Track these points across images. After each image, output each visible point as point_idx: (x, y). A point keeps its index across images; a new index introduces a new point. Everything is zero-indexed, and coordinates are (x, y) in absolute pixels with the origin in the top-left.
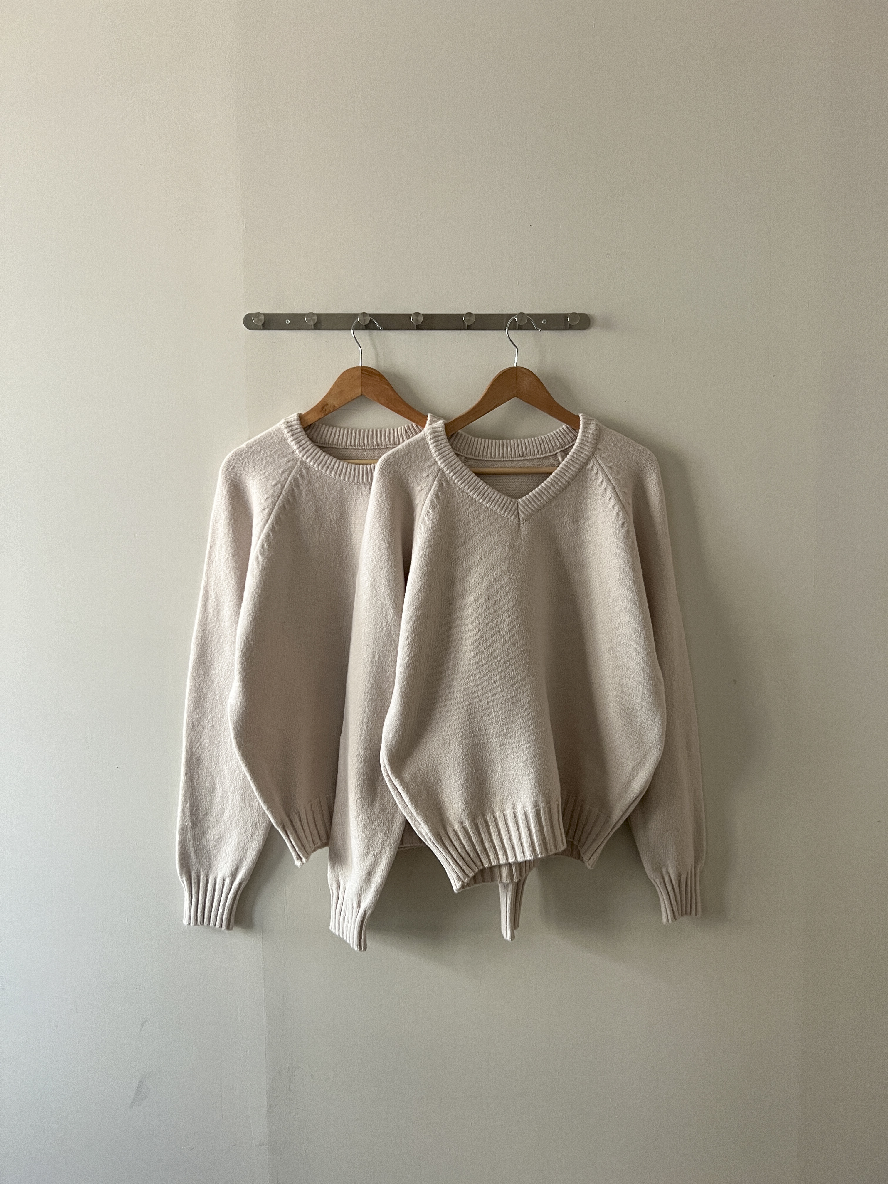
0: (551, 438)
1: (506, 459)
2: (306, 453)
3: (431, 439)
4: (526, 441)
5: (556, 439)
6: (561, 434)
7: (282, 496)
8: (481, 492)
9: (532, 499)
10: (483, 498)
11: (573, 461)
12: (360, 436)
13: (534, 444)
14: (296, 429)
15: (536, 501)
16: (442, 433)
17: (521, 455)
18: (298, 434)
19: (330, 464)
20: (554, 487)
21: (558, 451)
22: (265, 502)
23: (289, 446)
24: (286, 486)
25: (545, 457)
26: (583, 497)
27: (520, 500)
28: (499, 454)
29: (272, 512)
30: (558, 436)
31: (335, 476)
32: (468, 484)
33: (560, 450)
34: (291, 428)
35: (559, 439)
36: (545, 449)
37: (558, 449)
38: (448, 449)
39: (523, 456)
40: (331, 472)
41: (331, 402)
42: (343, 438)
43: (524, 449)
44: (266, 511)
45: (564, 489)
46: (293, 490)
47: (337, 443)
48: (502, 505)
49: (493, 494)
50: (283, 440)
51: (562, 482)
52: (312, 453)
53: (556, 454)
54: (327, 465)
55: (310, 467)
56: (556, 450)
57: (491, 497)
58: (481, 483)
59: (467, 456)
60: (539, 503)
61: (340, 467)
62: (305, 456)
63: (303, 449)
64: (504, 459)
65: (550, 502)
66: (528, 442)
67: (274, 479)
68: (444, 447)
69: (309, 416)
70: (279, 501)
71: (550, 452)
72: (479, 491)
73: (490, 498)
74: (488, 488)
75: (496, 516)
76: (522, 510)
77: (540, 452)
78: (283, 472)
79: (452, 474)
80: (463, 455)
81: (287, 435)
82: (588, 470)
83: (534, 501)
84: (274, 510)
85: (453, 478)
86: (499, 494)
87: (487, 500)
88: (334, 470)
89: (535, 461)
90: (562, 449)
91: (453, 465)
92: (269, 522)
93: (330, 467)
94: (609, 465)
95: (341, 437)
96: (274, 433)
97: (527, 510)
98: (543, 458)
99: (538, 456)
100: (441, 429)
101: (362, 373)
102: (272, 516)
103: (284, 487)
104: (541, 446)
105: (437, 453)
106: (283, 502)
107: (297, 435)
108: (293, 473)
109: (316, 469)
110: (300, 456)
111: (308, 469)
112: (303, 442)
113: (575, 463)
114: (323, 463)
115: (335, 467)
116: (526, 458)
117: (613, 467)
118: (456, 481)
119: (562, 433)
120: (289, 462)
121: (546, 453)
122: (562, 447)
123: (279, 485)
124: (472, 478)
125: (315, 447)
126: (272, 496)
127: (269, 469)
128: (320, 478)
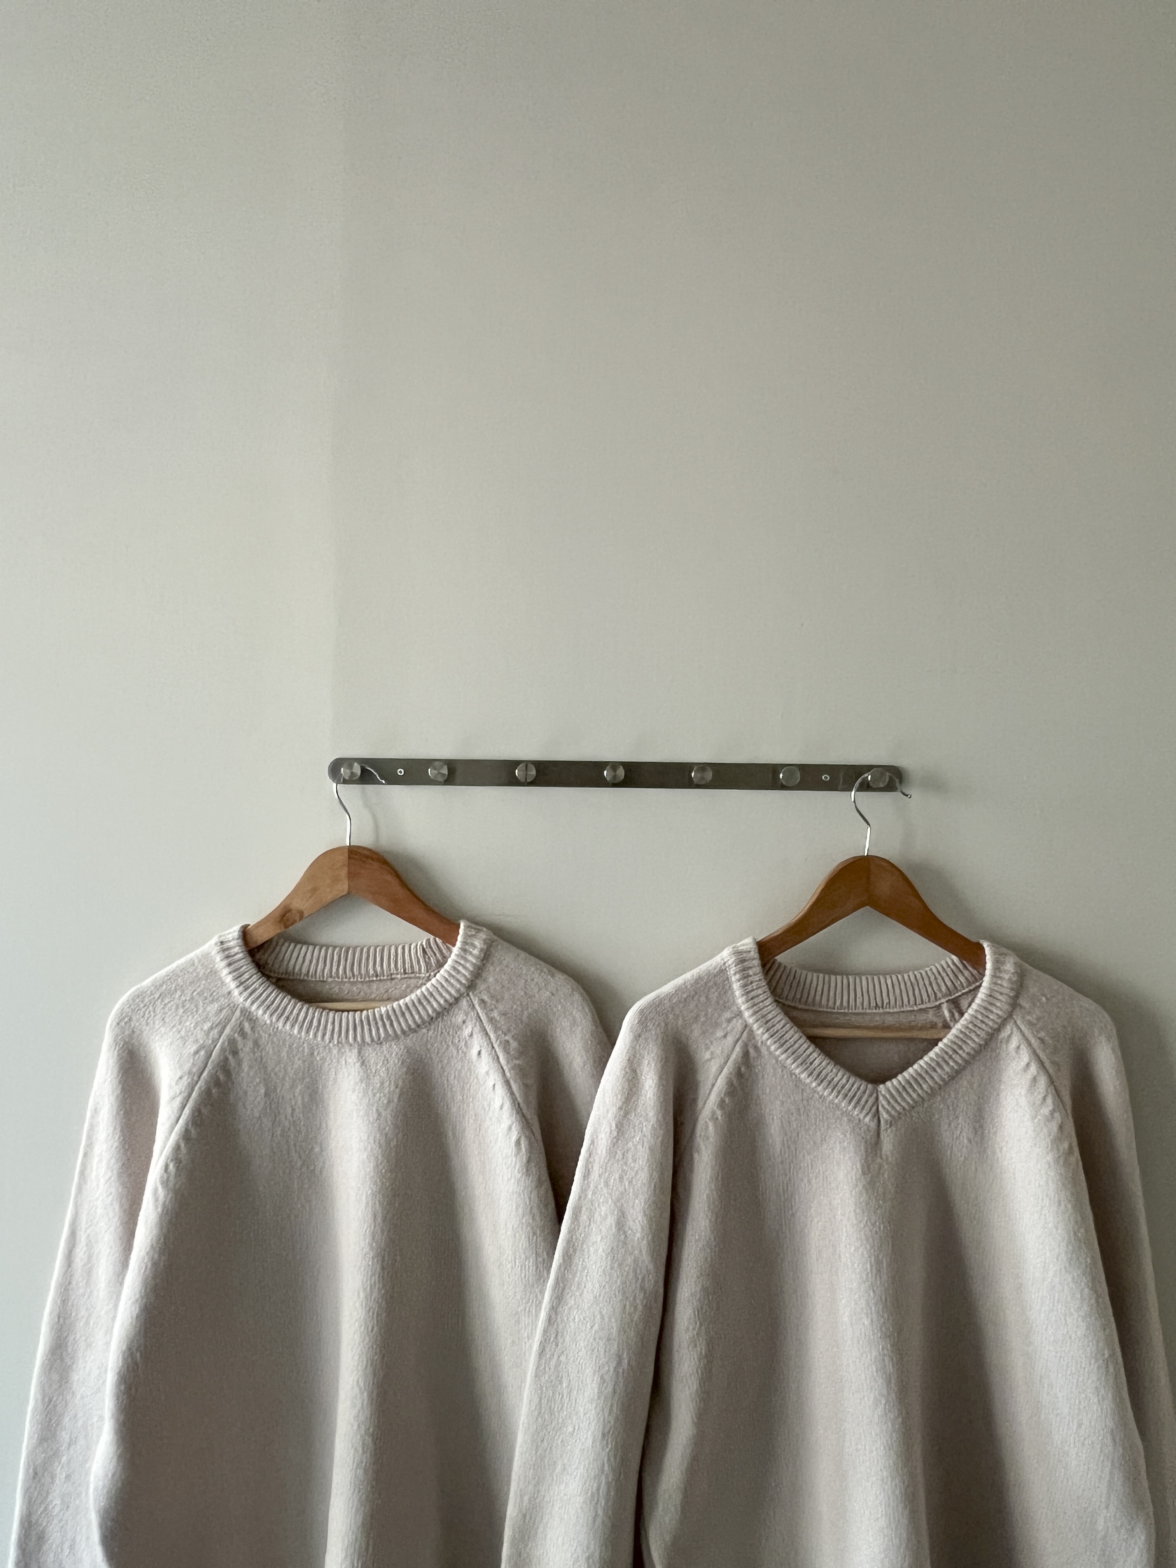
2: (251, 994)
7: (205, 1074)
12: (346, 960)
14: (235, 955)
18: (239, 963)
19: (292, 1012)
22: (176, 1084)
23: (223, 983)
24: (214, 1055)
29: (187, 1102)
31: (299, 1032)
34: (227, 953)
40: (293, 1026)
41: (295, 905)
42: (317, 965)
44: (178, 1100)
46: (226, 1059)
47: (308, 972)
50: (214, 973)
52: (261, 994)
54: (286, 1014)
55: (257, 1018)
61: (309, 1017)
62: (249, 1001)
63: (246, 988)
67: (197, 1041)
69: (258, 932)
70: (200, 1082)
78: (211, 1028)
81: (220, 964)
84: (191, 1100)
88: (298, 1023)
92: (181, 1121)
93: (291, 1018)
95: (314, 961)
96: (200, 961)
101: (349, 856)
102: (187, 1111)
103: (211, 1055)
106: (207, 1083)
107: (236, 964)
108: (227, 1030)
109: (268, 1022)
110: (241, 1000)
111: (253, 1021)
112: (246, 976)
114: (279, 1010)
115: (301, 1018)
120: (221, 1010)
123: (202, 1053)
125: (267, 984)
126: (190, 1073)
127: (188, 1023)
128: (275, 1035)
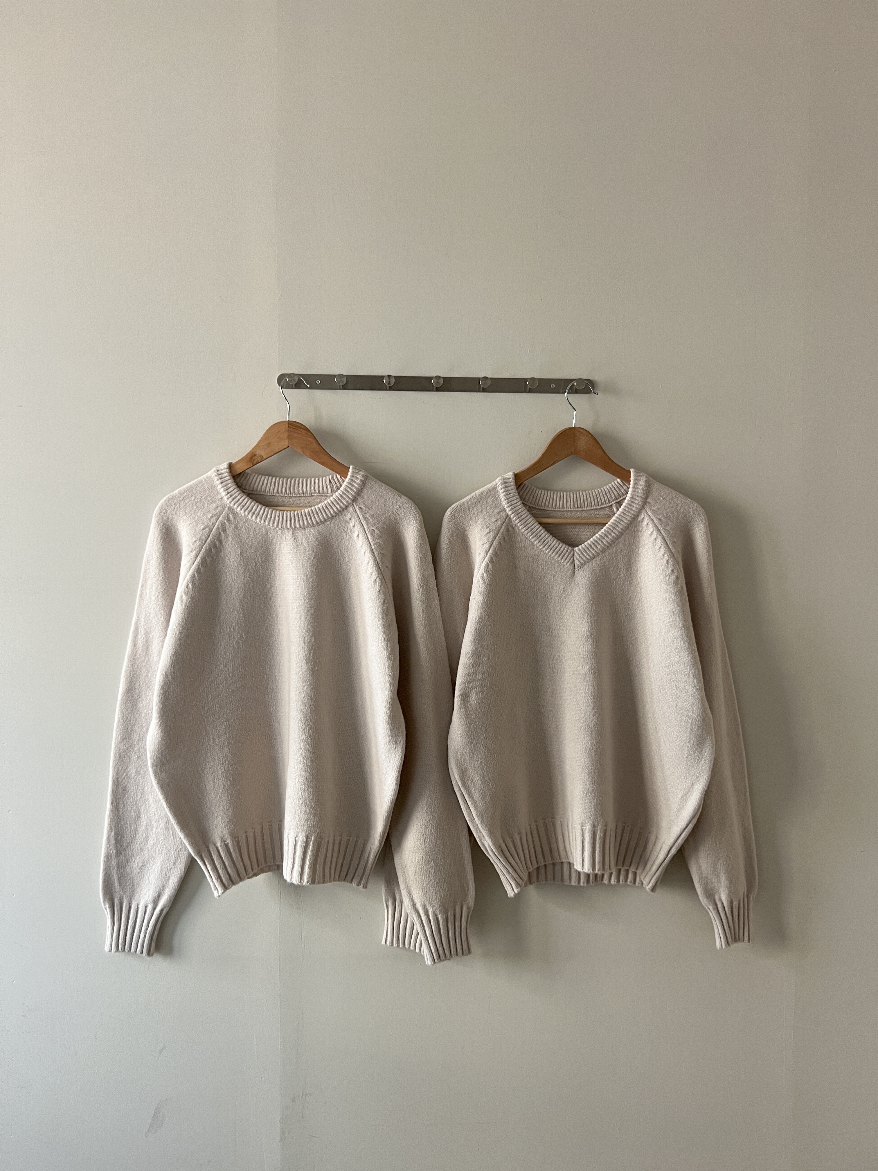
0: (607, 491)
1: (566, 510)
3: (501, 489)
5: (611, 492)
6: (615, 487)
8: (542, 539)
9: (588, 548)
10: (543, 545)
11: (625, 514)
13: (591, 496)
15: (591, 550)
16: (512, 483)
17: (579, 506)
20: (607, 537)
21: (613, 503)
25: (601, 508)
26: (636, 546)
27: (576, 548)
28: (560, 504)
30: (613, 489)
32: (531, 531)
33: (615, 502)
35: (614, 491)
36: (601, 501)
37: (613, 501)
38: (517, 499)
39: (581, 507)
43: (582, 501)
45: (617, 539)
48: (560, 552)
49: (553, 542)
51: (614, 533)
53: (611, 505)
56: (611, 502)
57: (551, 544)
58: (542, 531)
59: (531, 506)
60: (593, 552)
64: (564, 510)
65: (603, 551)
66: (586, 494)
68: (513, 497)
71: (606, 504)
72: (540, 538)
74: (549, 537)
75: (554, 562)
76: (578, 558)
77: (596, 503)
79: (518, 521)
80: (527, 504)
82: (639, 522)
83: (589, 549)
85: (519, 525)
86: (559, 542)
87: (546, 547)
89: (591, 512)
90: (617, 501)
91: (520, 513)
94: (658, 517)
97: (582, 558)
98: (599, 509)
99: (595, 508)
100: (511, 480)
104: (597, 498)
105: (506, 501)
113: (627, 515)
116: (584, 509)
117: (663, 518)
118: (520, 528)
119: (617, 486)
121: (602, 505)
122: (617, 499)
124: (536, 526)
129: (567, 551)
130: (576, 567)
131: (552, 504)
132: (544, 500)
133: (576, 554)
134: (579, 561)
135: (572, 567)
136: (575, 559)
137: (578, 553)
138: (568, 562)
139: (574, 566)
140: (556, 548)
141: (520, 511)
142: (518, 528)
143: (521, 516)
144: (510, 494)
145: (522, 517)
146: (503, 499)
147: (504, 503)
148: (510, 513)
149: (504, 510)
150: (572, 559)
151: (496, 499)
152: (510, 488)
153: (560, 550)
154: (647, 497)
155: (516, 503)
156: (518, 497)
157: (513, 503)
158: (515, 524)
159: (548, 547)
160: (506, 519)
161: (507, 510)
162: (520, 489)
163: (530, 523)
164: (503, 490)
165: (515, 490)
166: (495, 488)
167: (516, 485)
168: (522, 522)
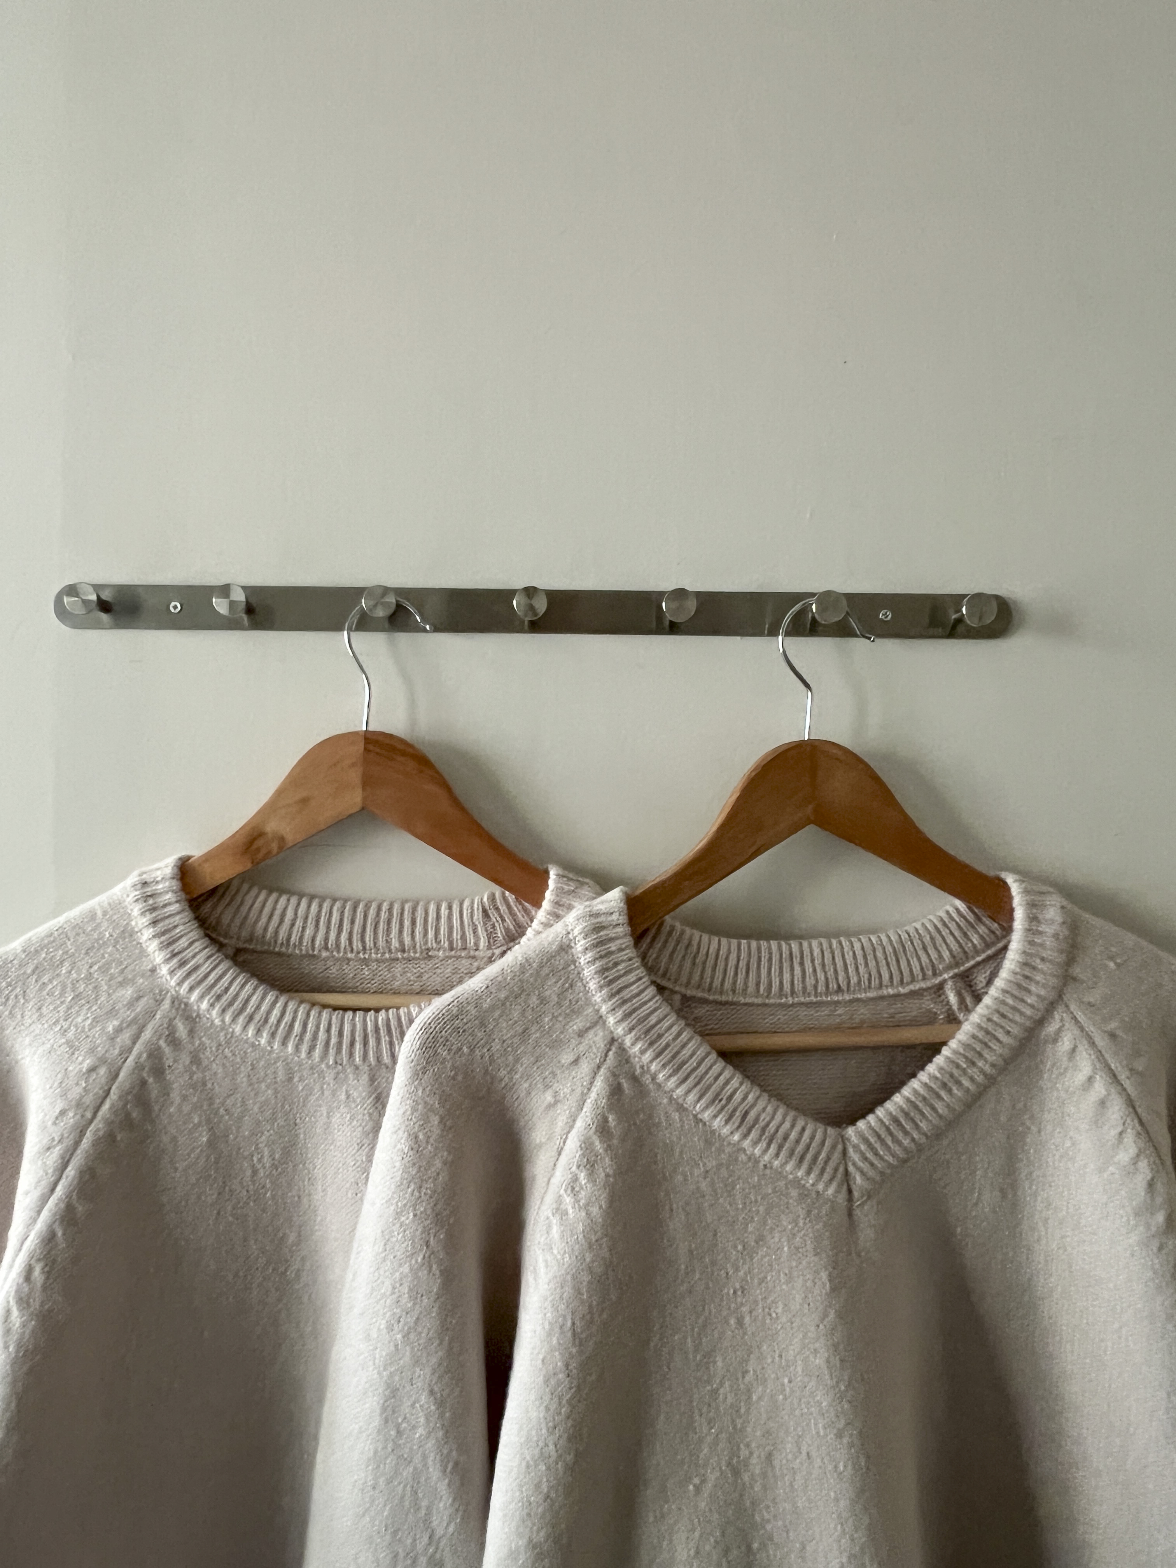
0: (927, 939)
1: (805, 1003)
2: (189, 974)
4: (857, 946)
5: (939, 940)
6: (953, 926)
7: (106, 1106)
8: (735, 1110)
9: (888, 1129)
10: (744, 1129)
11: (1003, 1016)
12: (353, 922)
13: (879, 954)
14: (165, 906)
15: (900, 1135)
17: (844, 987)
18: (171, 920)
19: (258, 1007)
20: (950, 1091)
21: (946, 976)
22: (55, 1124)
23: (143, 953)
24: (122, 1075)
25: (914, 993)
26: (1032, 1117)
27: (850, 1131)
28: (781, 983)
29: (72, 1154)
30: (945, 932)
31: (270, 1043)
33: (951, 974)
34: (151, 902)
35: (950, 939)
36: (911, 971)
37: (949, 968)
39: (851, 992)
40: (259, 1031)
41: (272, 827)
42: (304, 929)
43: (851, 969)
44: (57, 1151)
46: (144, 1083)
47: (288, 940)
48: (800, 1148)
49: (773, 1118)
50: (128, 934)
51: (972, 1079)
52: (206, 976)
53: (941, 983)
54: (249, 1010)
55: (198, 1016)
56: (941, 973)
57: (767, 1125)
58: (735, 1082)
59: (689, 993)
60: (906, 1142)
61: (287, 1018)
62: (186, 985)
63: (182, 964)
64: (800, 1003)
65: (938, 1135)
66: (863, 948)
67: (92, 1050)
69: (207, 868)
70: (96, 1122)
71: (924, 978)
72: (730, 1107)
73: (763, 1130)
74: (758, 1098)
75: (782, 1183)
76: (860, 1164)
77: (896, 979)
78: (119, 1030)
79: (649, 1054)
80: (677, 988)
81: (140, 921)
83: (891, 1134)
84: (79, 1151)
85: (655, 1068)
86: (792, 1114)
87: (754, 1134)
88: (268, 1026)
89: (882, 1007)
90: (957, 971)
92: (60, 1190)
93: (257, 1017)
94: (1108, 1026)
95: (299, 923)
96: (105, 913)
97: (872, 1164)
98: (908, 995)
99: (891, 991)
101: (365, 749)
102: (71, 1172)
103: (117, 1075)
104: (898, 961)
105: (605, 990)
106: (109, 1123)
107: (167, 922)
108: (147, 1034)
109: (217, 1022)
110: (173, 983)
111: (192, 1019)
112: (183, 942)
113: (1010, 1020)
114: (237, 1004)
115: (273, 1019)
116: (862, 997)
119: (957, 923)
120: (139, 998)
121: (914, 982)
122: (957, 964)
123: (102, 1071)
124: (710, 1068)
125: (219, 956)
126: (79, 1104)
127: (79, 1020)
128: (228, 1043)
129: (823, 1143)
130: (856, 1194)
131: (758, 984)
132: (731, 972)
133: (851, 1150)
134: (862, 1173)
135: (842, 1198)
136: (851, 1168)
137: (855, 1147)
138: (831, 1180)
139: (850, 1191)
140: (786, 1138)
141: (653, 1019)
142: (654, 1078)
143: (660, 1036)
144: (616, 964)
145: (663, 1042)
146: (592, 985)
147: (598, 998)
148: (620, 1031)
149: (600, 1020)
150: (841, 1169)
151: (571, 986)
152: (613, 947)
153: (798, 1141)
154: (1070, 961)
155: (638, 994)
156: (641, 972)
157: (626, 994)
158: (642, 1067)
159: (761, 1136)
160: (609, 1050)
161: (611, 1020)
162: (644, 945)
163: (691, 1056)
164: (589, 955)
165: (630, 952)
166: (565, 948)
167: (633, 934)
168: (668, 1054)
